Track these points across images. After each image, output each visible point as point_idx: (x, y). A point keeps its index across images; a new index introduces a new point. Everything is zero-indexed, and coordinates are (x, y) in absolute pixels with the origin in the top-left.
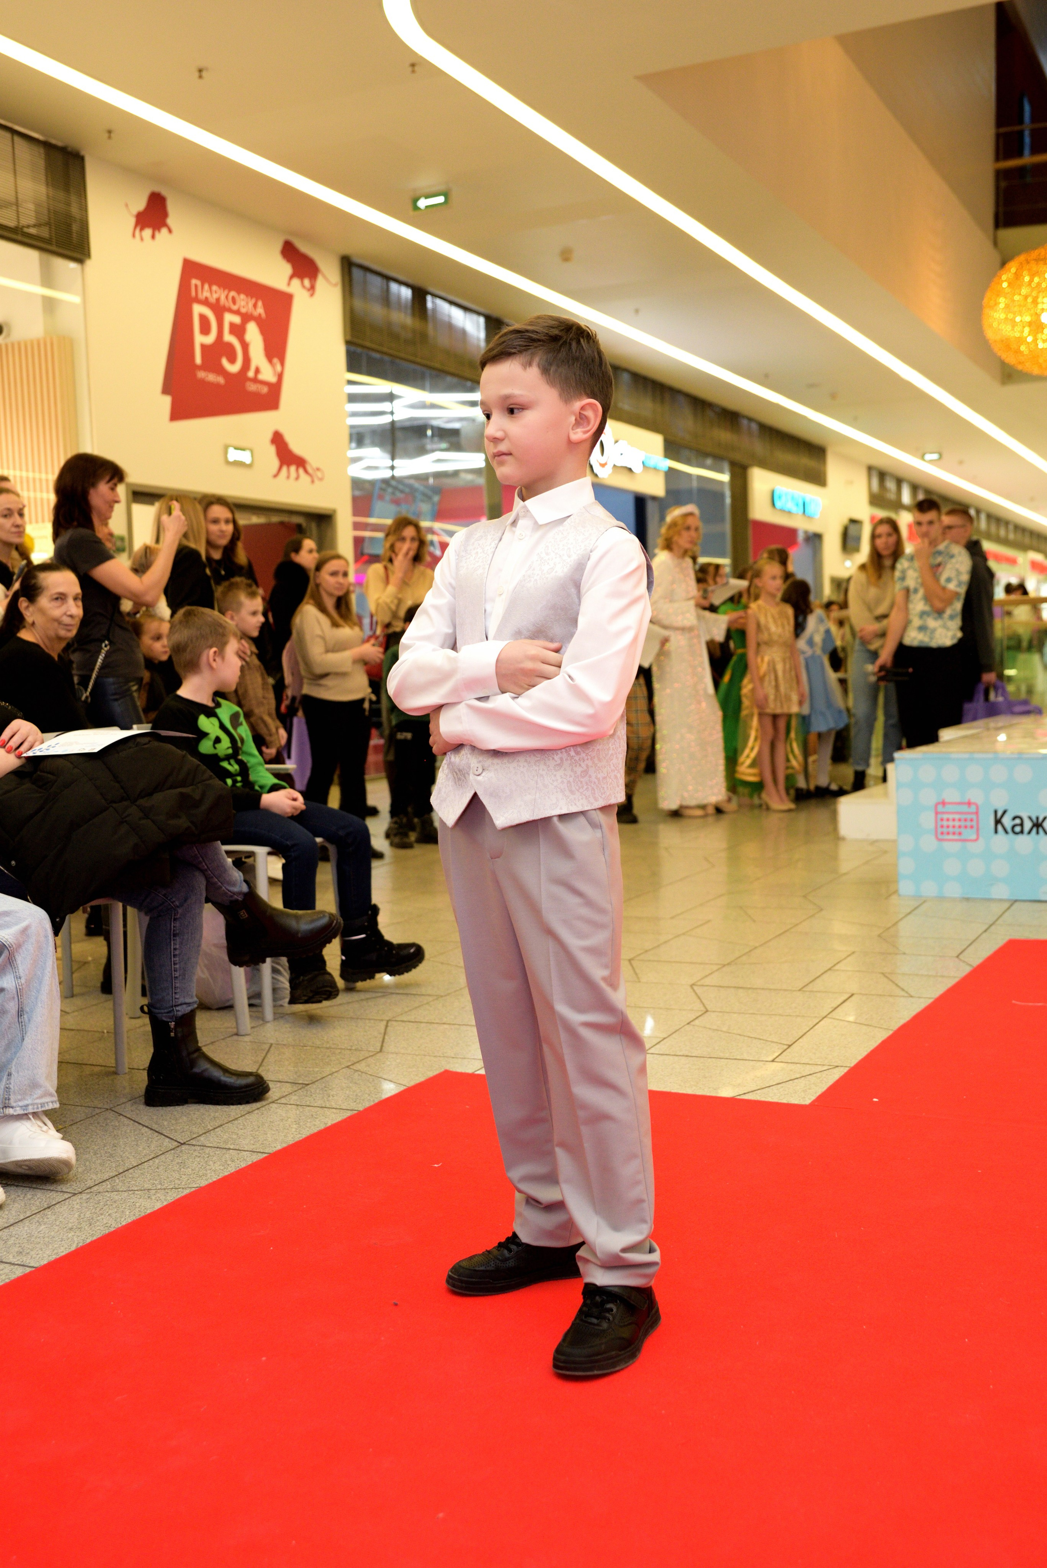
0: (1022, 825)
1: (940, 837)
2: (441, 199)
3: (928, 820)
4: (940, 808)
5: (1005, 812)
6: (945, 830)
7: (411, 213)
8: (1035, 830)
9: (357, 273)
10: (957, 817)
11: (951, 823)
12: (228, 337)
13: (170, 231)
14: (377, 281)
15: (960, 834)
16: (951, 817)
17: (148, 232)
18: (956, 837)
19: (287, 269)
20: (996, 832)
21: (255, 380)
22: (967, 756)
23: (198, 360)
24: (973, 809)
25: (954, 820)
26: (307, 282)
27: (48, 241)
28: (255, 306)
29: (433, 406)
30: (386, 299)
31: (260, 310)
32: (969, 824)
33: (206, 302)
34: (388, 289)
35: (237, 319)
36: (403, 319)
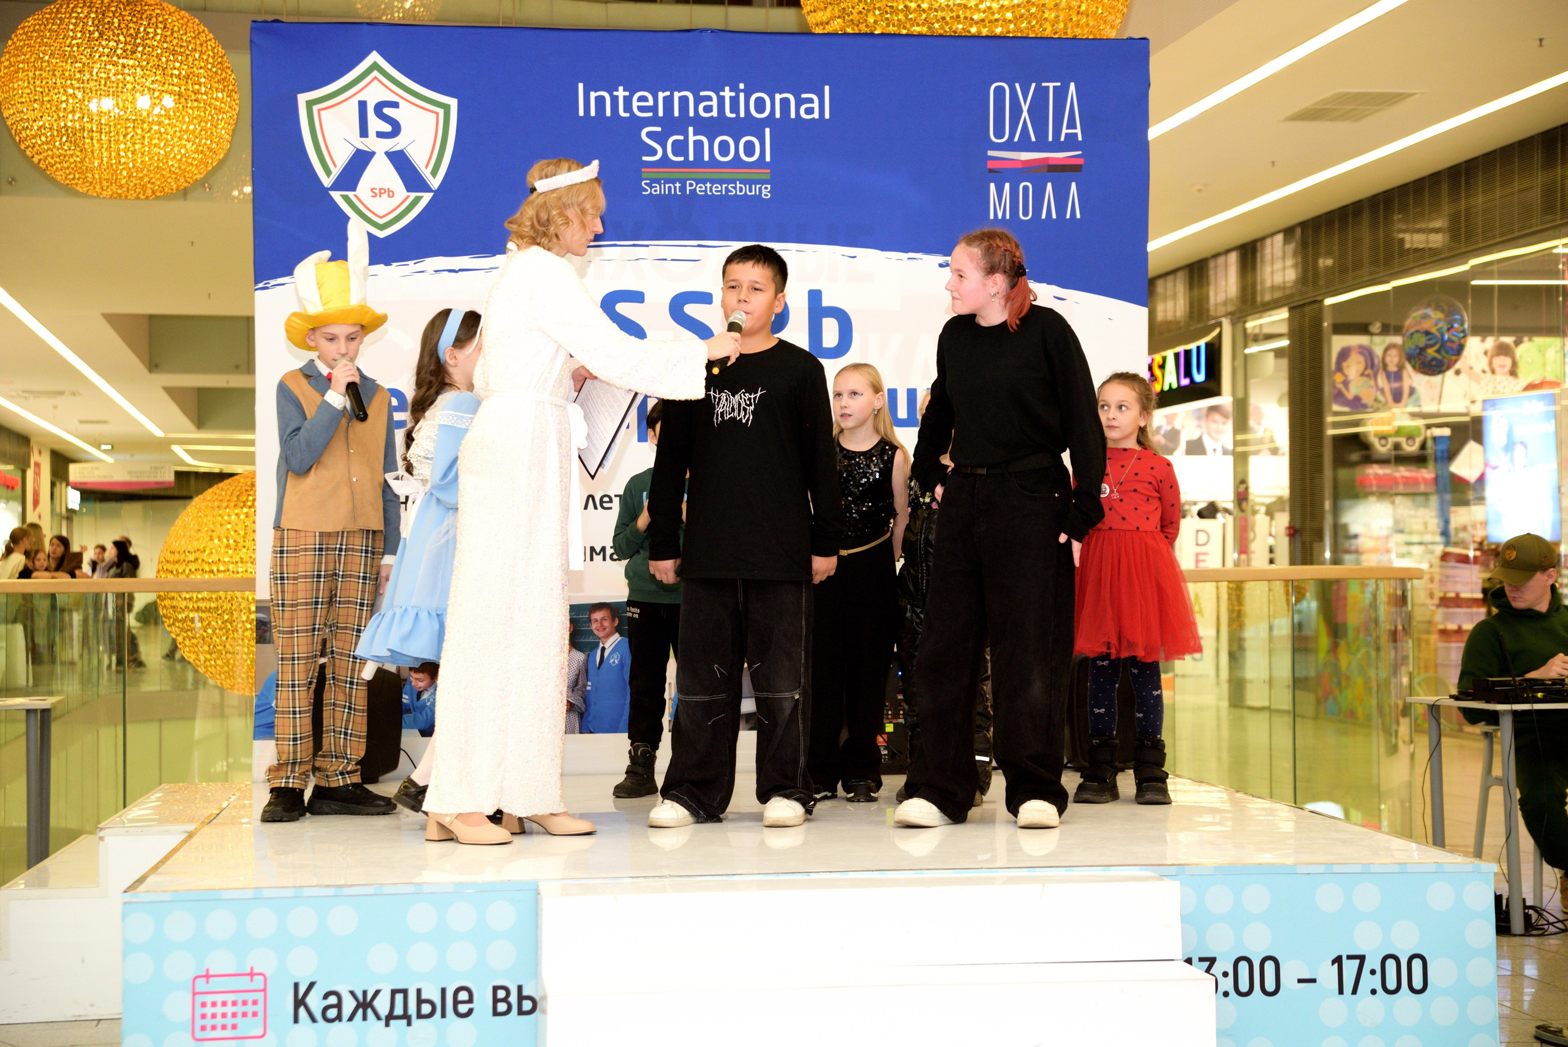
0: (339, 1006)
1: (199, 1034)
3: (179, 1006)
4: (201, 986)
5: (312, 985)
6: (209, 1022)
8: (360, 1011)
10: (230, 998)
11: (219, 1010)
15: (234, 1027)
16: (219, 998)
18: (228, 1033)
20: (296, 1020)
22: (250, 894)
24: (258, 983)
25: (224, 1004)
32: (250, 1009)
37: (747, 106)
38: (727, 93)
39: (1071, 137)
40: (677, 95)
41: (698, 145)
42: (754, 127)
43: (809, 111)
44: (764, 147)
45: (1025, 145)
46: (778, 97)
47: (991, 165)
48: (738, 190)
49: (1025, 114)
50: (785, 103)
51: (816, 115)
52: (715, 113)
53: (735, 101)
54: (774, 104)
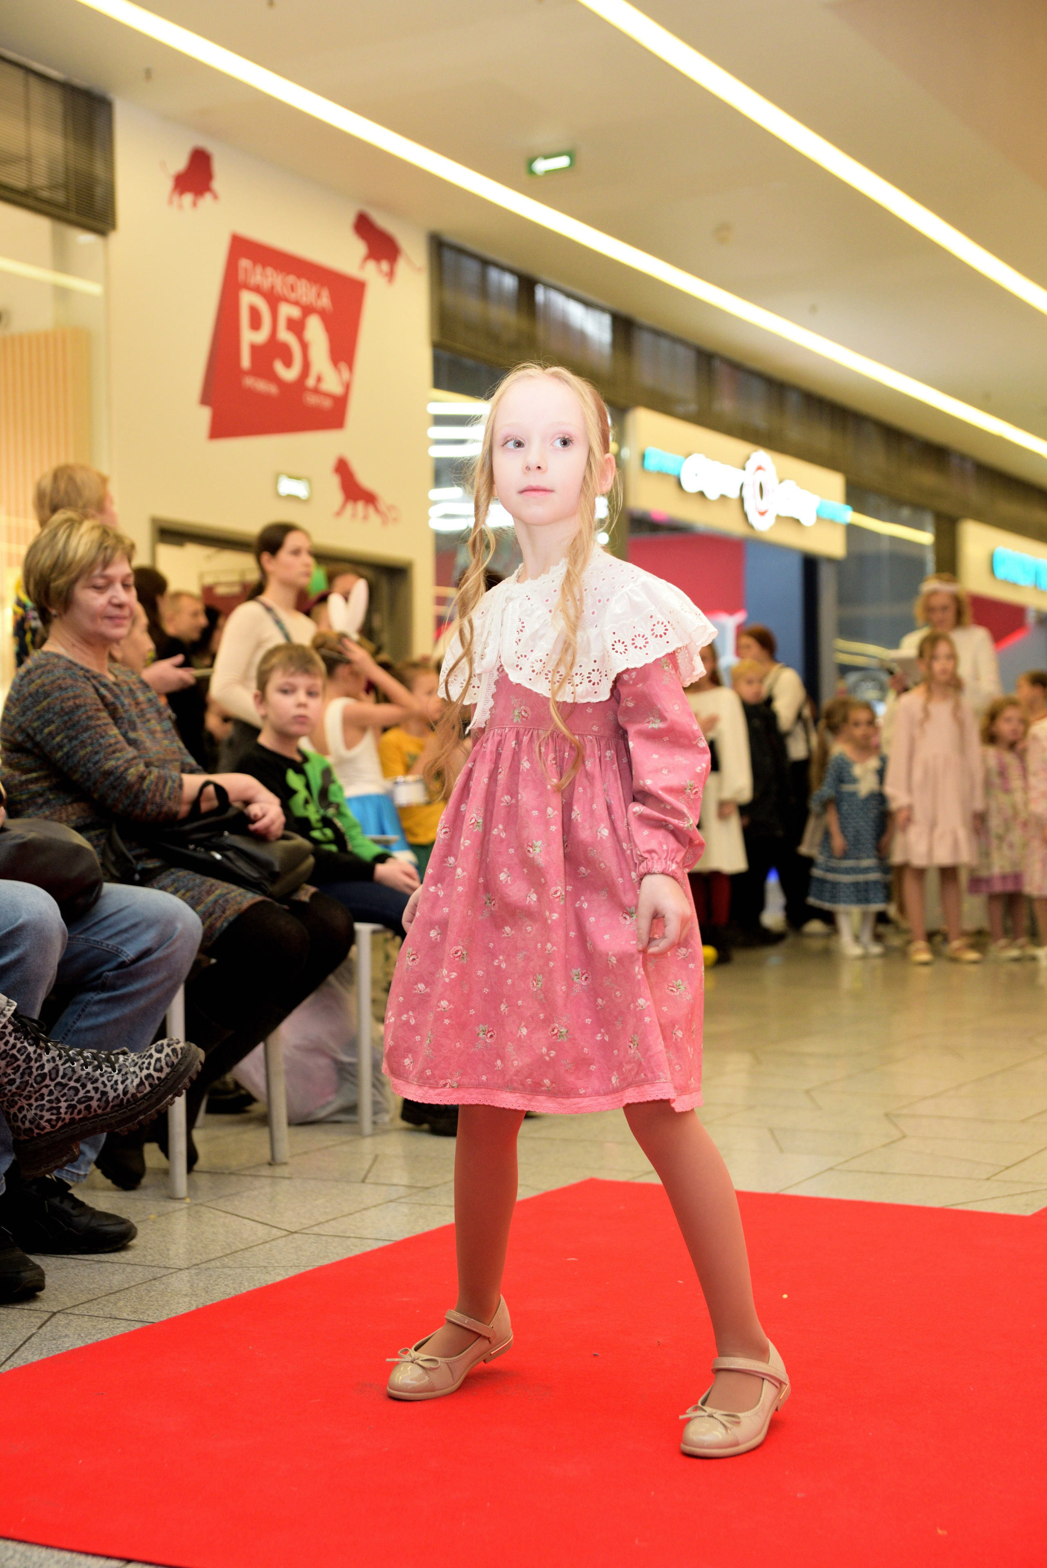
2: (565, 161)
7: (525, 178)
9: (448, 256)
12: (285, 336)
13: (215, 197)
14: (472, 267)
17: (188, 198)
19: (359, 248)
21: (316, 391)
23: (246, 361)
26: (385, 266)
27: (65, 207)
28: (319, 295)
30: (483, 290)
31: (325, 301)
33: (257, 290)
34: (486, 277)
35: (295, 312)
36: (505, 316)
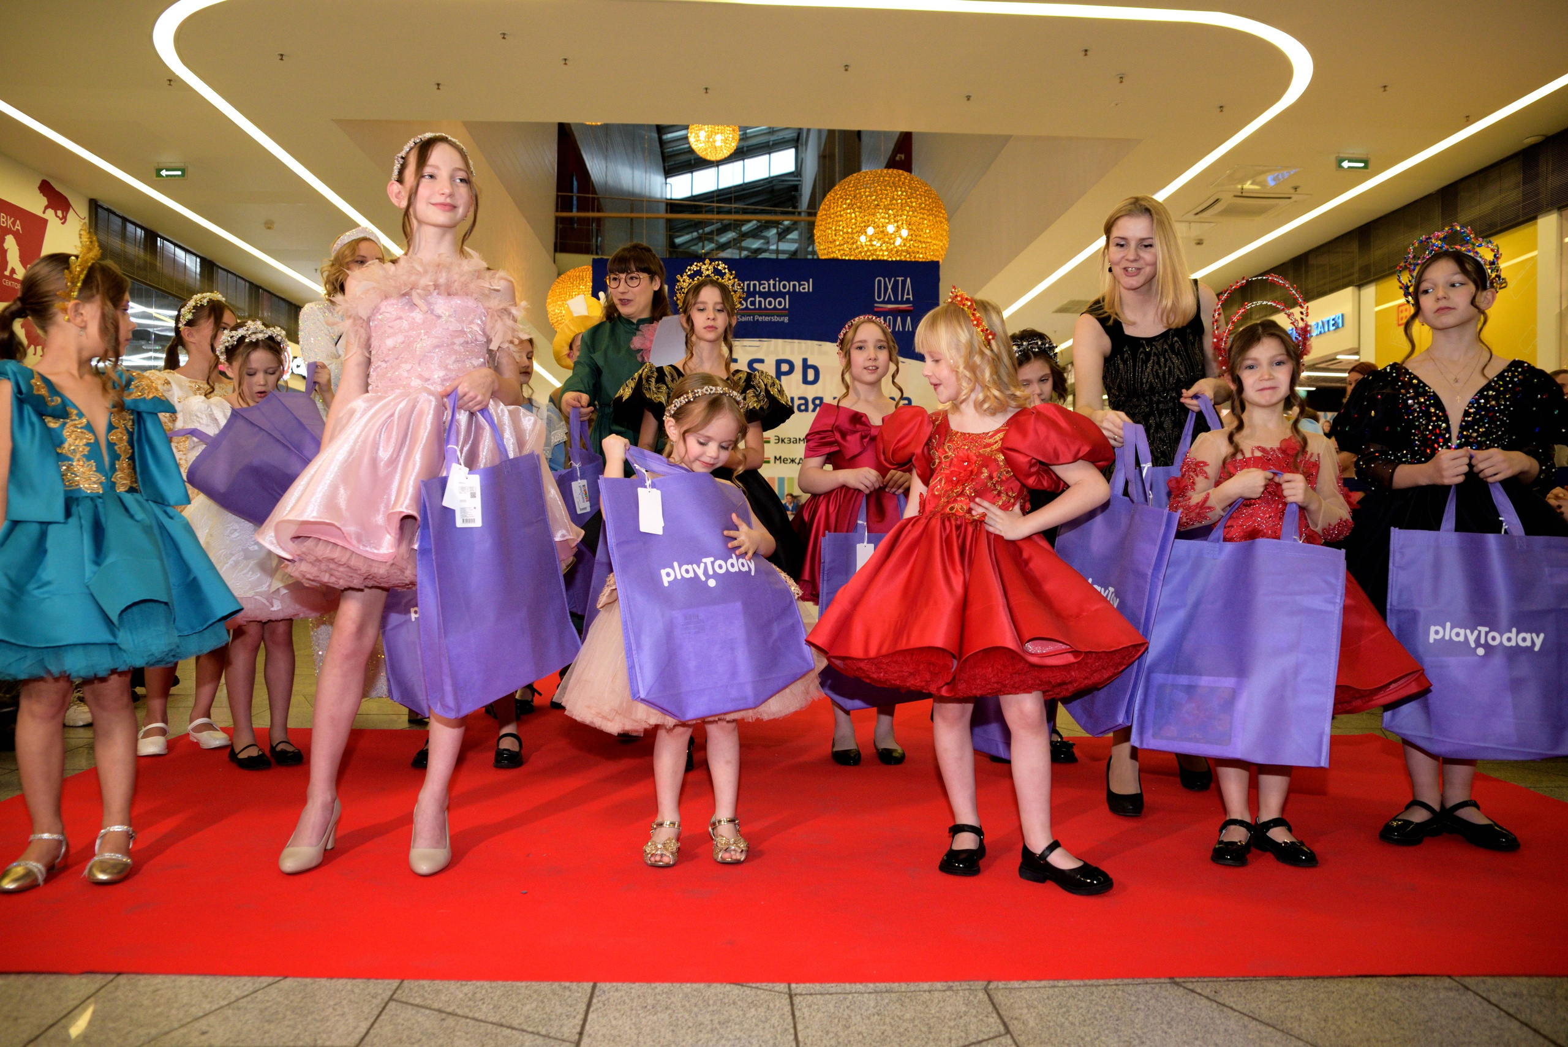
2: (179, 173)
7: (155, 178)
9: (101, 213)
14: (119, 221)
19: (44, 201)
21: (11, 278)
26: (59, 213)
28: (15, 223)
29: (150, 317)
30: (123, 235)
31: (18, 227)
34: (124, 228)
36: (136, 252)
37: (780, 287)
38: (772, 282)
39: (908, 299)
40: (752, 283)
41: (760, 302)
42: (782, 295)
43: (804, 289)
44: (786, 303)
45: (889, 302)
46: (792, 283)
47: (876, 309)
48: (775, 319)
49: (890, 290)
50: (794, 286)
51: (806, 290)
52: (767, 290)
53: (774, 285)
54: (790, 286)
